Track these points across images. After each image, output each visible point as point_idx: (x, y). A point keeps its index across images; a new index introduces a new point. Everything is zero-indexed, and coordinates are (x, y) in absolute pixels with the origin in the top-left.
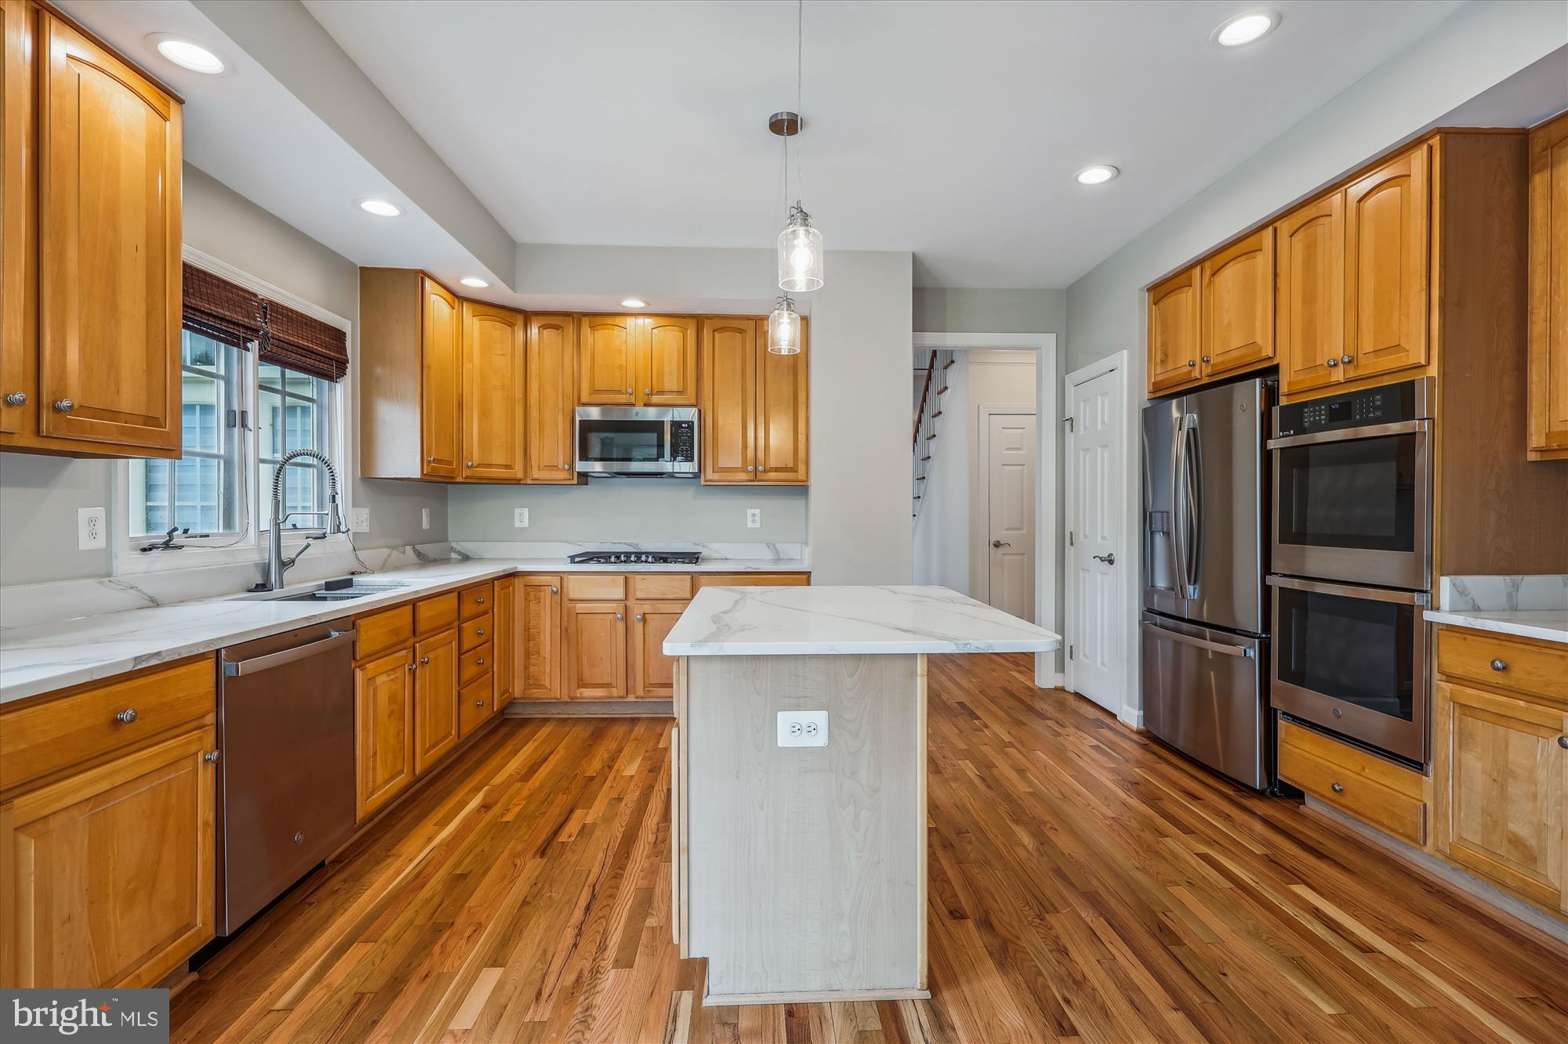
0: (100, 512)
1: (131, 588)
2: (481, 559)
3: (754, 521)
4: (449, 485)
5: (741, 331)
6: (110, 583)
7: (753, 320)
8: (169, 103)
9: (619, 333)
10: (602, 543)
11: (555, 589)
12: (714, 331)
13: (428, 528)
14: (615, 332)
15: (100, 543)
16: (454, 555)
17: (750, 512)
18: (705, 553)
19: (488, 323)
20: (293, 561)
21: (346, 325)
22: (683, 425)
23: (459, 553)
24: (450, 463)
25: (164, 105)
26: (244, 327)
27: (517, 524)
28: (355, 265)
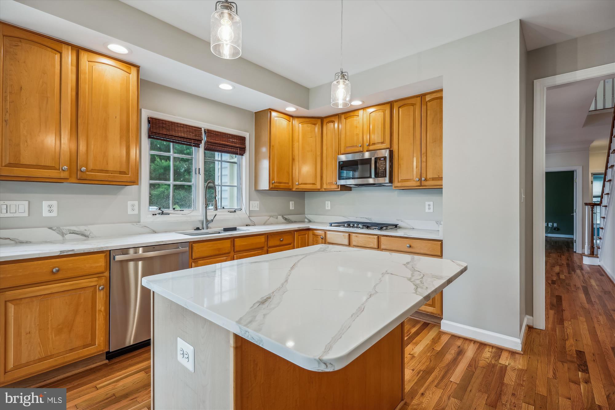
0: (136, 203)
1: (145, 227)
2: (314, 222)
3: (429, 209)
4: (306, 192)
5: (413, 105)
6: (136, 225)
7: (420, 97)
8: (131, 68)
9: (356, 119)
10: (357, 217)
11: (322, 237)
12: (399, 108)
13: (293, 209)
14: (355, 119)
15: (136, 212)
16: (306, 220)
17: (427, 203)
18: (400, 224)
19: (305, 125)
20: (212, 220)
21: (247, 135)
22: (382, 159)
23: (308, 219)
24: (288, 183)
25: (129, 69)
26: (193, 139)
27: (327, 208)
28: (253, 112)
